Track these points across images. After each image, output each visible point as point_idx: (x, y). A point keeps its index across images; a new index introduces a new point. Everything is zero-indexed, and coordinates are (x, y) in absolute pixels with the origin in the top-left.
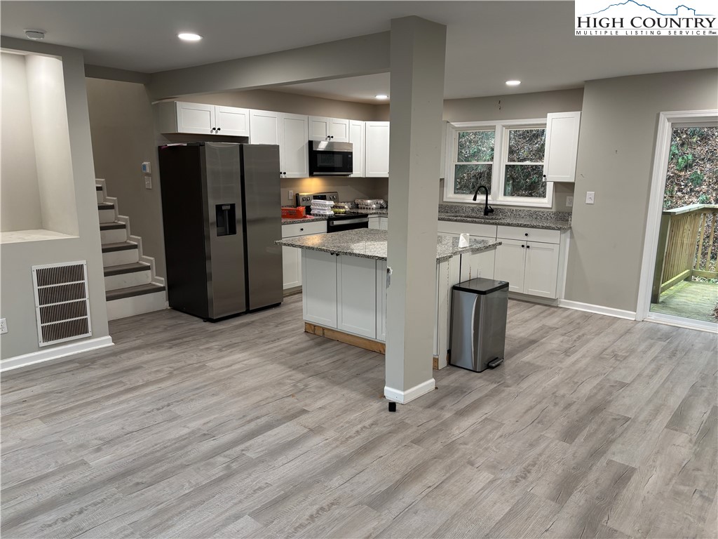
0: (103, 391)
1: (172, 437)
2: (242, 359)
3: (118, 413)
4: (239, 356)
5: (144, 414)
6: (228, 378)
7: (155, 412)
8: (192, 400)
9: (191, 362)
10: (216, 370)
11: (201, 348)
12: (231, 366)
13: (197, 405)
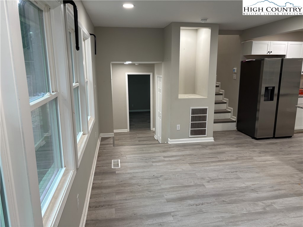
0: (210, 159)
1: (238, 186)
2: (270, 159)
3: (216, 169)
4: (269, 158)
5: (226, 172)
6: (264, 167)
7: (231, 173)
8: (247, 172)
9: (246, 155)
10: (258, 161)
11: (251, 150)
12: (265, 161)
13: (250, 175)
